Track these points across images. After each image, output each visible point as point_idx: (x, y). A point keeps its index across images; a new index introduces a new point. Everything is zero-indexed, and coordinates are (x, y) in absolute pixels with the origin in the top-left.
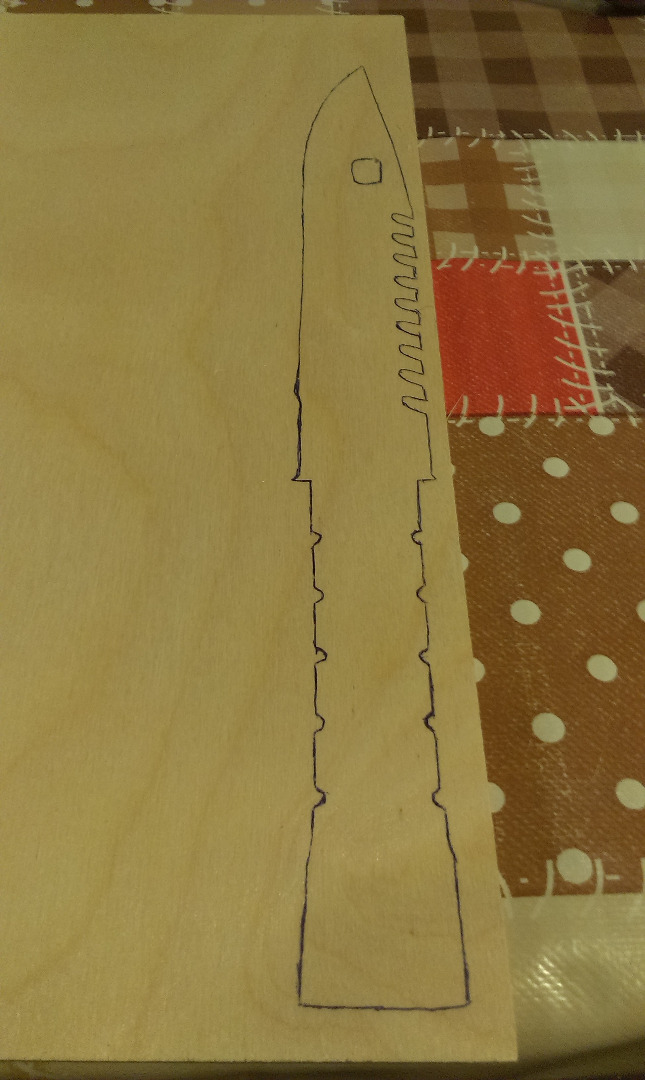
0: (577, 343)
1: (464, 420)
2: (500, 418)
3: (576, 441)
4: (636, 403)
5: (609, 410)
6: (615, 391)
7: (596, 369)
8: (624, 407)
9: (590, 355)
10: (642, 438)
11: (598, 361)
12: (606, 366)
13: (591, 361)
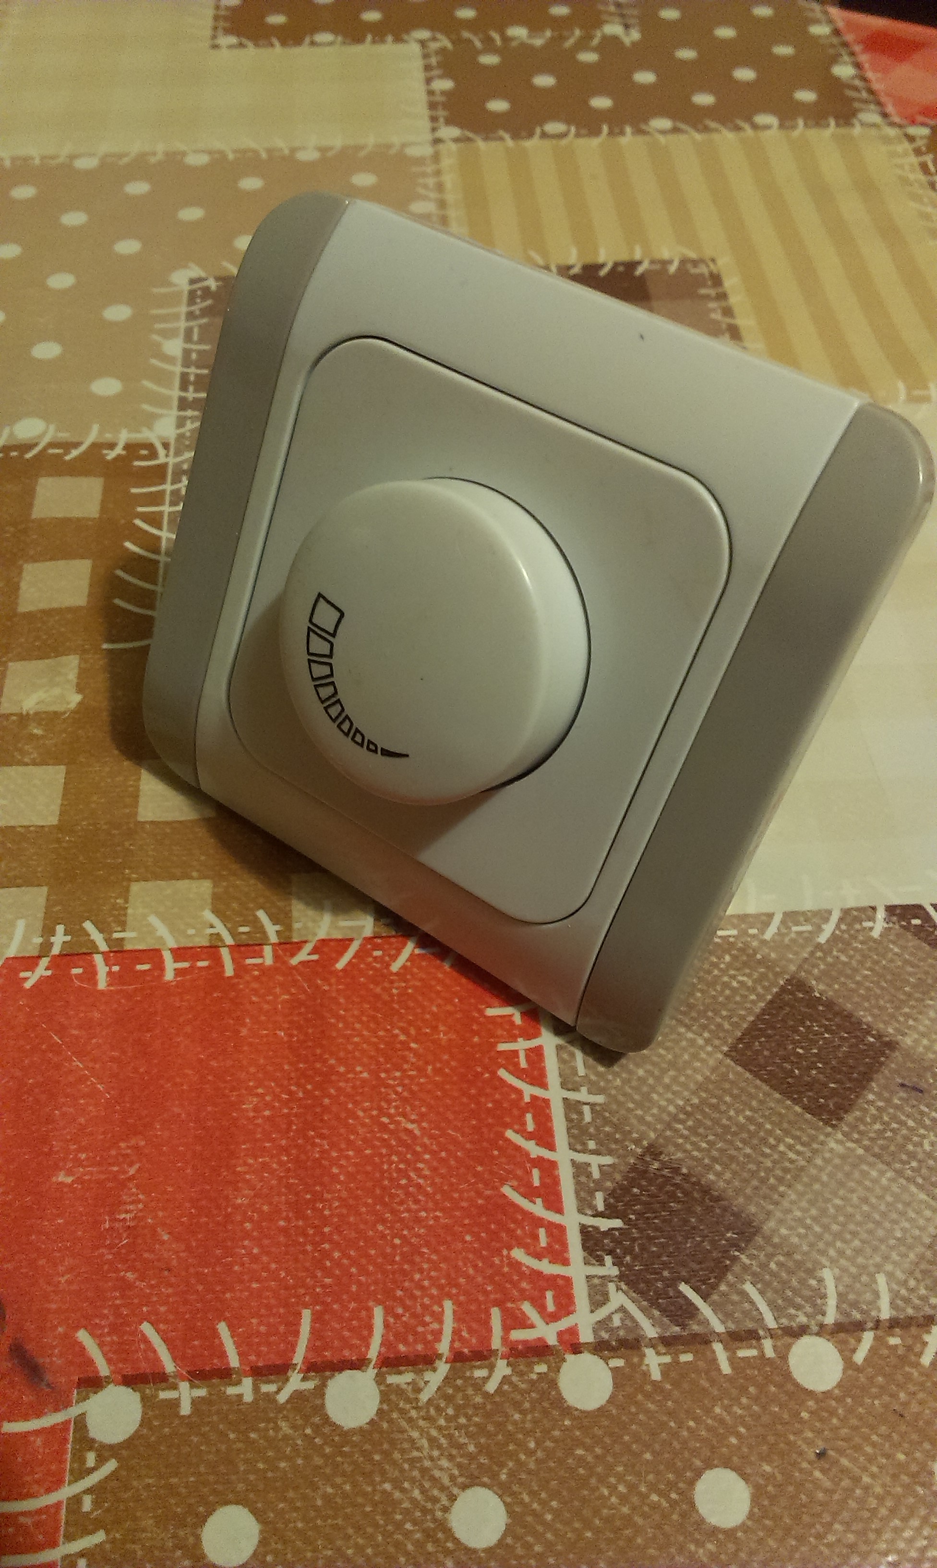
0: (551, 1147)
1: (295, 1382)
2: (371, 1372)
3: (528, 1433)
4: (663, 1311)
5: (605, 1336)
6: (621, 1277)
7: (586, 1214)
8: (637, 1325)
9: (576, 1176)
10: (671, 1414)
11: (591, 1193)
12: (607, 1205)
13: (577, 1193)
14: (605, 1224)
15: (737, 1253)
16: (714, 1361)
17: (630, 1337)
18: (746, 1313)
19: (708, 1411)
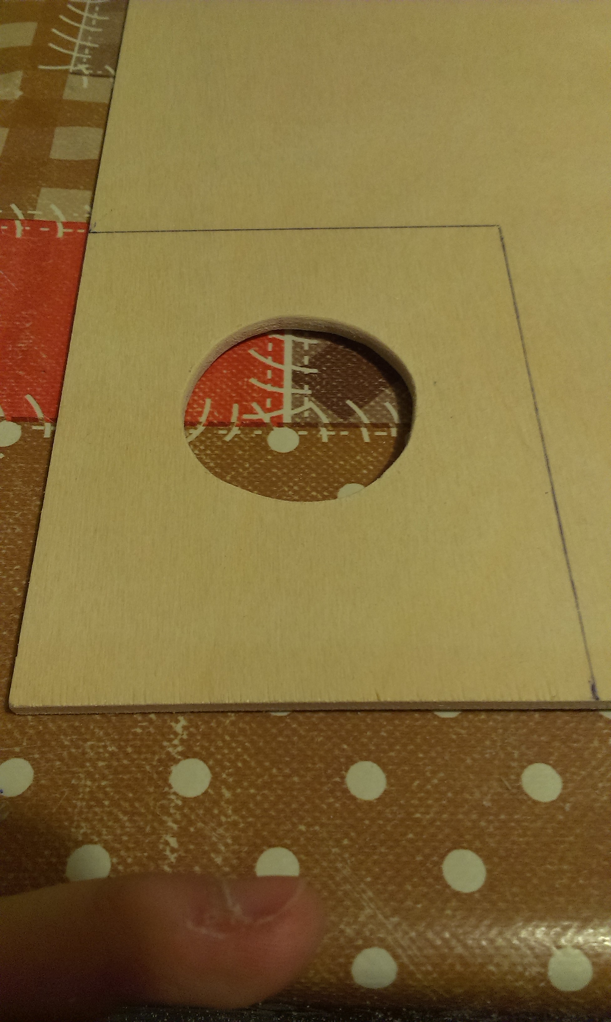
3: (245, 460)
4: (335, 411)
5: (298, 420)
6: (312, 395)
7: (297, 366)
8: (318, 417)
9: (294, 348)
10: (329, 457)
11: (302, 356)
12: (310, 362)
13: (293, 356)
14: (307, 371)
15: (383, 389)
16: (360, 436)
17: (313, 422)
18: (383, 416)
19: (353, 457)
